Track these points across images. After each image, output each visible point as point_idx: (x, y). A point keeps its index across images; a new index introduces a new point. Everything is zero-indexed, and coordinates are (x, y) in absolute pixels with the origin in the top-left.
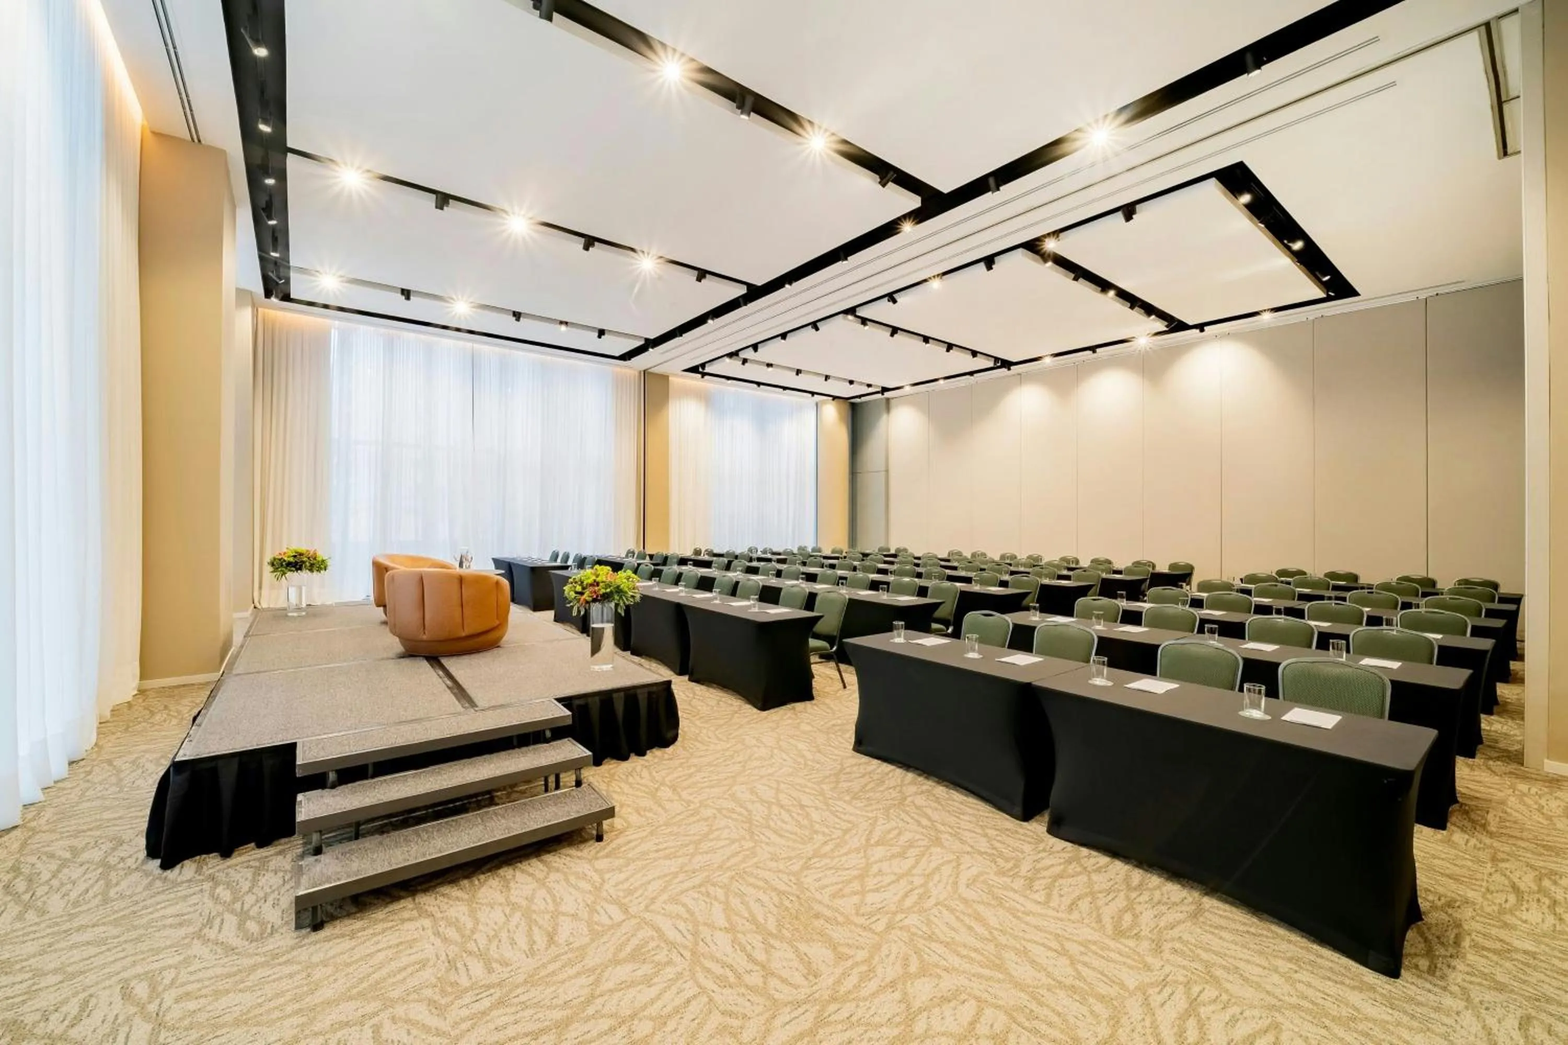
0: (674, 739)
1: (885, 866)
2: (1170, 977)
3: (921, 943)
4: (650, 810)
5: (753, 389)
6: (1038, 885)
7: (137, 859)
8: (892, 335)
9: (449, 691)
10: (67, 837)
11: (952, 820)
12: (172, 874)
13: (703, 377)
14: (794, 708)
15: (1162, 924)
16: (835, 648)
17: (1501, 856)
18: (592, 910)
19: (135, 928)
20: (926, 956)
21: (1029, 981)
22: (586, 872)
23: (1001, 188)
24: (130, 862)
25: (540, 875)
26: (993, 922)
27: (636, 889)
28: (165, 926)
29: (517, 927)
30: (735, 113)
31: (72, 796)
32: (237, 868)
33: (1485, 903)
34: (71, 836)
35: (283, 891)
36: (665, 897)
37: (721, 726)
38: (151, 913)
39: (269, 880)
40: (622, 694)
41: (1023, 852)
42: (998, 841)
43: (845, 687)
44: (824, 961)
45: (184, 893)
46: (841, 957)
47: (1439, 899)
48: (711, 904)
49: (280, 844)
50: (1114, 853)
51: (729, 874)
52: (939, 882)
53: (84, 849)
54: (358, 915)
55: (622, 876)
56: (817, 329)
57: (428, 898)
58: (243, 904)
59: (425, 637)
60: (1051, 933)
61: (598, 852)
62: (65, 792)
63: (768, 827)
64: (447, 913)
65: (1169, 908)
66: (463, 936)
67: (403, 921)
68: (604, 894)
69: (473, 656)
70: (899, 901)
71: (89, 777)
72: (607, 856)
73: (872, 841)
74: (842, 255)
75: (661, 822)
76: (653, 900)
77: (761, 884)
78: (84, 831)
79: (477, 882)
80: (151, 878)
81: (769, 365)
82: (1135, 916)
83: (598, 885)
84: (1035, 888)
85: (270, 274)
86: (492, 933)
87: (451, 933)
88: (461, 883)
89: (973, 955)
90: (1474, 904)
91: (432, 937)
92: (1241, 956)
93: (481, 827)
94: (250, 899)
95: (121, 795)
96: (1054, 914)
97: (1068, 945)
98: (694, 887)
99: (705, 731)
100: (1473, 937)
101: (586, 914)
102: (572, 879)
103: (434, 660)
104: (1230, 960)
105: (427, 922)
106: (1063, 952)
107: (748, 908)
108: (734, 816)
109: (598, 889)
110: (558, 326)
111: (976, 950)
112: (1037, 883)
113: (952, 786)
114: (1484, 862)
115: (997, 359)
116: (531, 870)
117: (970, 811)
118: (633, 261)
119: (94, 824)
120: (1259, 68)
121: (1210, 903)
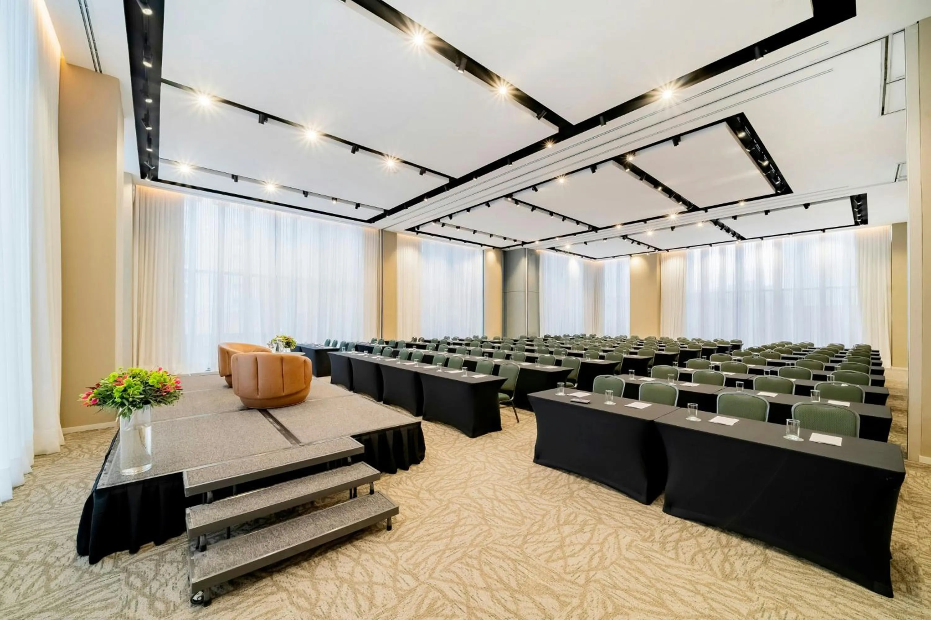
0: (422, 457)
1: (573, 538)
2: (765, 605)
3: (610, 591)
4: (418, 507)
5: (447, 242)
6: (669, 546)
7: (69, 558)
8: (532, 210)
9: (279, 433)
10: (15, 544)
11: (605, 506)
12: (96, 568)
13: (417, 234)
14: (491, 436)
15: (749, 569)
16: (513, 398)
17: (917, 515)
18: (395, 579)
19: (72, 612)
20: (616, 600)
21: (683, 614)
22: (385, 552)
23: (607, 123)
24: (64, 561)
25: (355, 556)
26: (649, 573)
27: (420, 563)
28: (94, 609)
29: (346, 595)
30: (454, 69)
31: (17, 513)
32: (143, 561)
33: (921, 545)
34: (18, 543)
35: (179, 576)
36: (440, 567)
37: (449, 449)
38: (83, 599)
39: (167, 569)
40: (392, 431)
41: (653, 526)
42: (637, 519)
43: (518, 422)
44: (553, 608)
45: (106, 582)
46: (563, 604)
47: (896, 544)
48: (471, 570)
49: (172, 542)
50: (707, 523)
51: (478, 549)
52: (609, 548)
53: (28, 553)
54: (235, 592)
55: (409, 554)
56: (489, 206)
57: (282, 576)
58: (151, 588)
59: (258, 397)
60: (686, 579)
61: (390, 538)
62: (11, 510)
63: (495, 515)
64: (296, 588)
65: (749, 558)
66: (310, 604)
67: (267, 595)
68: (400, 568)
69: (290, 408)
70: (588, 562)
71: (29, 498)
72: (397, 540)
73: (561, 522)
74: (509, 161)
75: (427, 515)
76: (433, 570)
77: (499, 555)
78: (27, 539)
79: (313, 563)
80: (80, 572)
81: (458, 227)
82: (732, 565)
83: (395, 561)
84: (668, 549)
85: (145, 163)
86: (330, 601)
87: (302, 602)
88: (302, 564)
89: (644, 597)
90: (916, 546)
91: (290, 607)
92: (801, 588)
93: (313, 525)
94: (155, 585)
95: (53, 511)
96: (683, 565)
97: (699, 587)
98: (458, 560)
99: (440, 452)
100: (923, 568)
101: (391, 582)
102: (377, 557)
103: (264, 411)
104: (796, 591)
105: (284, 595)
106: (697, 592)
107: (496, 572)
108: (472, 508)
109: (395, 564)
110: (331, 201)
111: (645, 594)
112: (667, 545)
113: (598, 483)
114: (910, 520)
115: (590, 226)
116: (348, 553)
117: (613, 499)
118: (382, 161)
119: (35, 533)
120: (763, 56)
121: (771, 553)
